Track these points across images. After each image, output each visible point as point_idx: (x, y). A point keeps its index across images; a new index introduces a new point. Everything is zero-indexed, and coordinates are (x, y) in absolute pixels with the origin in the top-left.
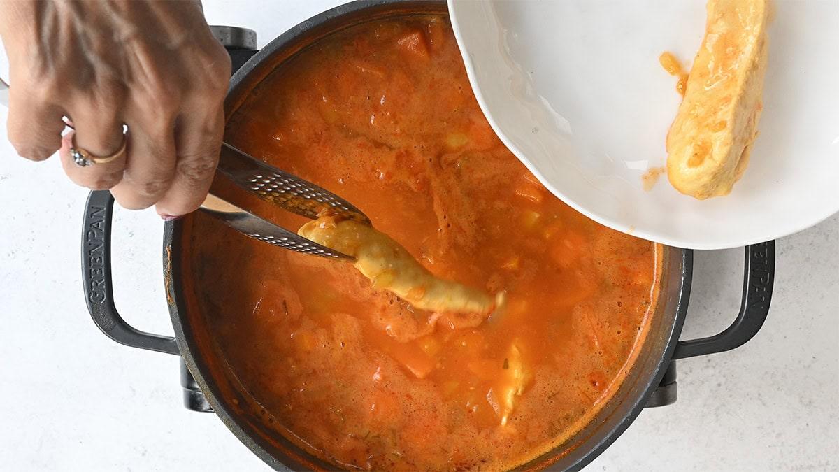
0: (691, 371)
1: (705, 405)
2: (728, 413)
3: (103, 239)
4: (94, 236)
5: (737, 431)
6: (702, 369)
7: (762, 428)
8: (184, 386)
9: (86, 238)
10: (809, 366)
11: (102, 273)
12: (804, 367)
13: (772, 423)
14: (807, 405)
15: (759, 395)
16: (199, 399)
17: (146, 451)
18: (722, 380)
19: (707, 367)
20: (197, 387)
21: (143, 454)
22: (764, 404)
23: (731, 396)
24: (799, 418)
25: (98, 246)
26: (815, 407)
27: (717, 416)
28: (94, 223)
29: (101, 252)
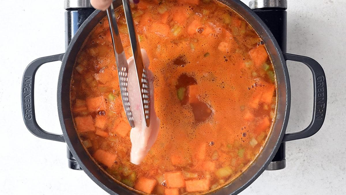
0: (292, 154)
1: (298, 169)
2: (308, 173)
3: (31, 91)
4: (27, 90)
5: (312, 181)
6: (297, 154)
7: (323, 180)
8: (68, 159)
9: (23, 91)
10: (344, 153)
11: (30, 106)
12: (342, 153)
13: (327, 177)
14: (343, 170)
15: (322, 165)
16: (75, 164)
17: (51, 187)
18: (305, 158)
19: (299, 152)
20: (74, 159)
21: (50, 188)
22: (324, 169)
23: (309, 166)
24: (339, 175)
25: (28, 94)
27: (303, 174)
28: (26, 84)
29: (30, 97)
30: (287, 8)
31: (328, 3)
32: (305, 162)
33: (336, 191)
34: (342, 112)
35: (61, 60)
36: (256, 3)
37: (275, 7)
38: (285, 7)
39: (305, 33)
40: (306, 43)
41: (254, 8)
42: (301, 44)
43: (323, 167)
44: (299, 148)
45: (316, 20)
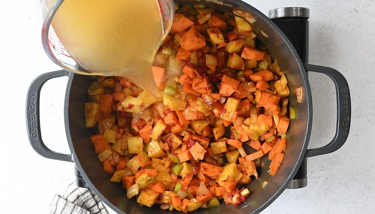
0: (314, 172)
1: (320, 188)
2: (331, 192)
3: (36, 109)
4: (31, 108)
5: (335, 200)
6: (319, 171)
7: (347, 199)
8: (76, 176)
9: (28, 109)
10: (369, 171)
11: (35, 125)
12: (367, 171)
13: (351, 197)
14: (368, 188)
15: (346, 183)
16: (83, 182)
19: (321, 170)
22: (348, 188)
23: (332, 184)
24: (364, 194)
25: (34, 112)
26: (372, 189)
27: (326, 193)
28: (32, 101)
29: (35, 115)
30: (310, 18)
31: (353, 12)
32: (328, 180)
33: (360, 210)
34: (367, 128)
35: (67, 75)
36: (276, 11)
37: (296, 16)
38: (308, 16)
39: (328, 43)
40: (329, 54)
41: (274, 17)
42: (324, 56)
43: (346, 186)
44: (321, 165)
45: (340, 30)
